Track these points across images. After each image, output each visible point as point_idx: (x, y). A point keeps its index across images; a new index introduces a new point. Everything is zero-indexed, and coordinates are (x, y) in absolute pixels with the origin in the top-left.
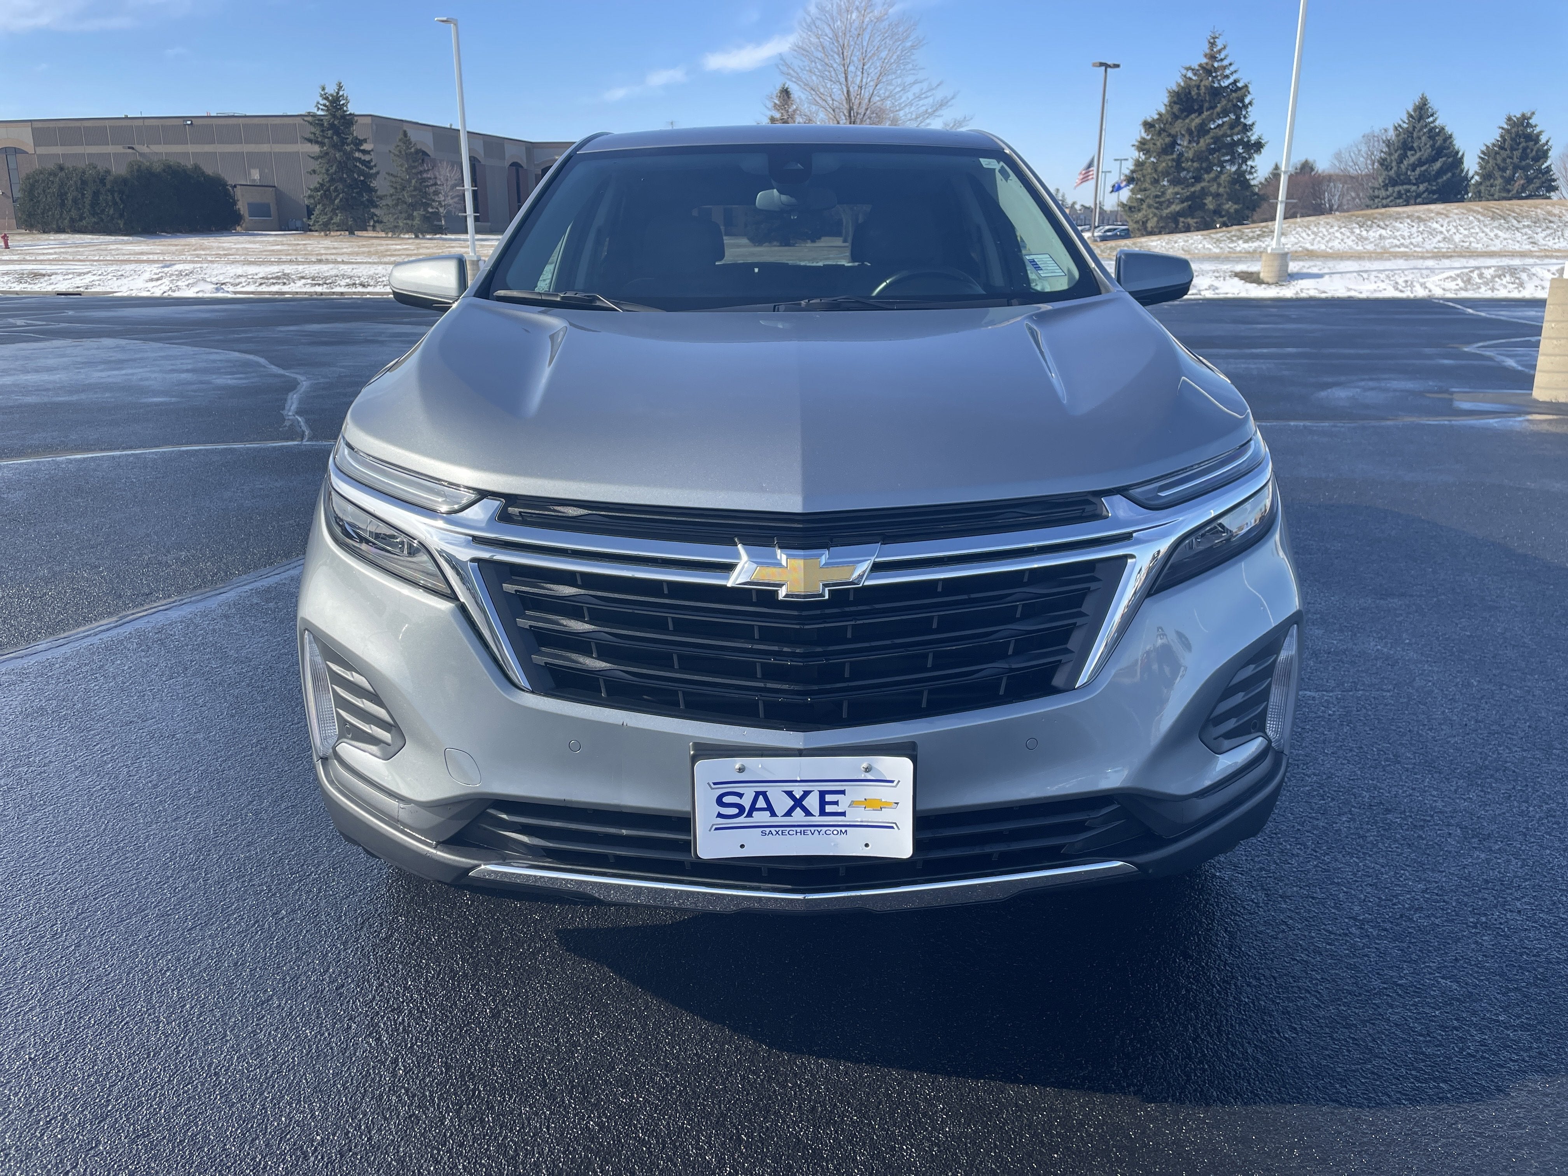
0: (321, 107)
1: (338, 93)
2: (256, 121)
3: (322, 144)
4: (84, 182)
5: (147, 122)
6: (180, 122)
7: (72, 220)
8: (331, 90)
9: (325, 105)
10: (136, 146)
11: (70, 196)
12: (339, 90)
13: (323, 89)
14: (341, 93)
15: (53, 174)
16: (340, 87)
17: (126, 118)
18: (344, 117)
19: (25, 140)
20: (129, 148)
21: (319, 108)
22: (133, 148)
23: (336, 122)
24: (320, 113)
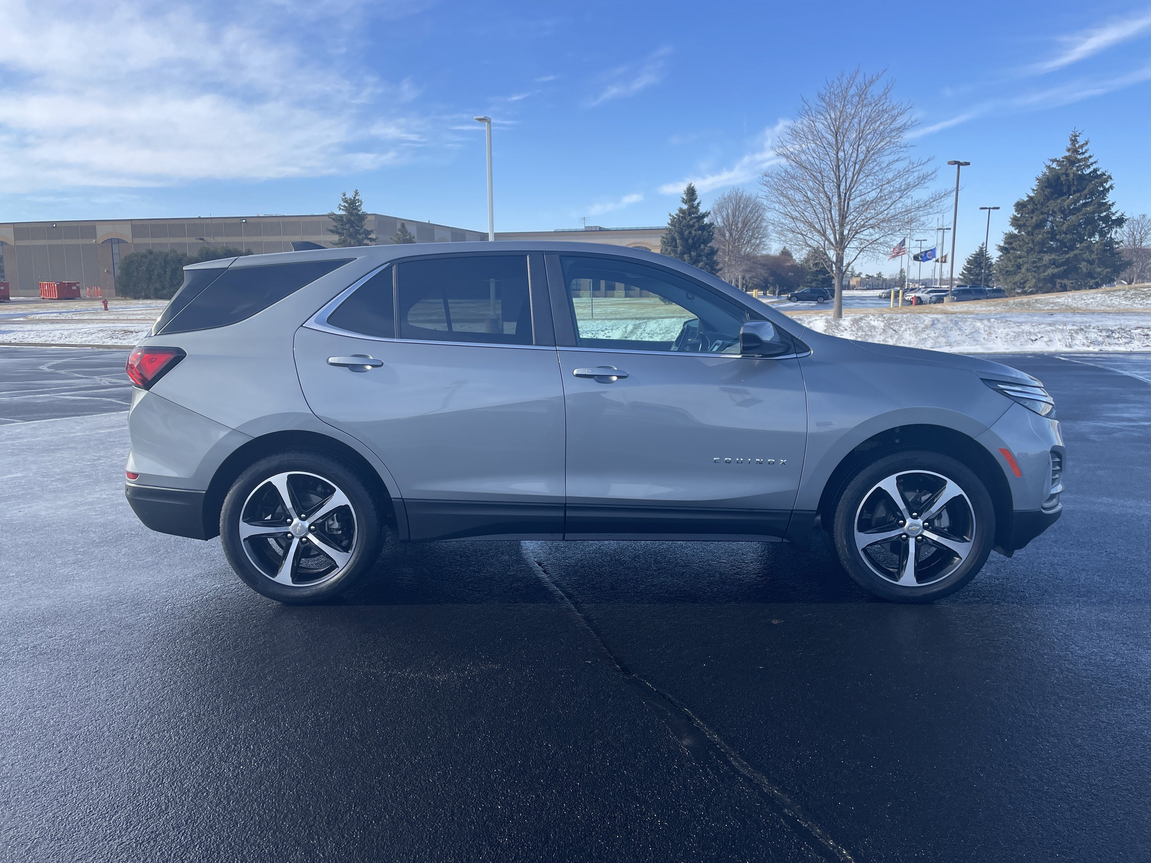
0: (342, 208)
1: (355, 198)
2: (292, 219)
3: (341, 234)
4: (166, 263)
5: (214, 221)
6: (238, 221)
7: (156, 290)
8: (350, 195)
9: (344, 206)
10: (205, 238)
11: (156, 272)
12: (355, 195)
13: (344, 195)
14: (357, 198)
15: (144, 256)
16: (357, 193)
17: (199, 218)
18: (358, 215)
19: (126, 233)
20: (200, 239)
21: (340, 209)
22: (202, 239)
23: (352, 218)
24: (342, 213)
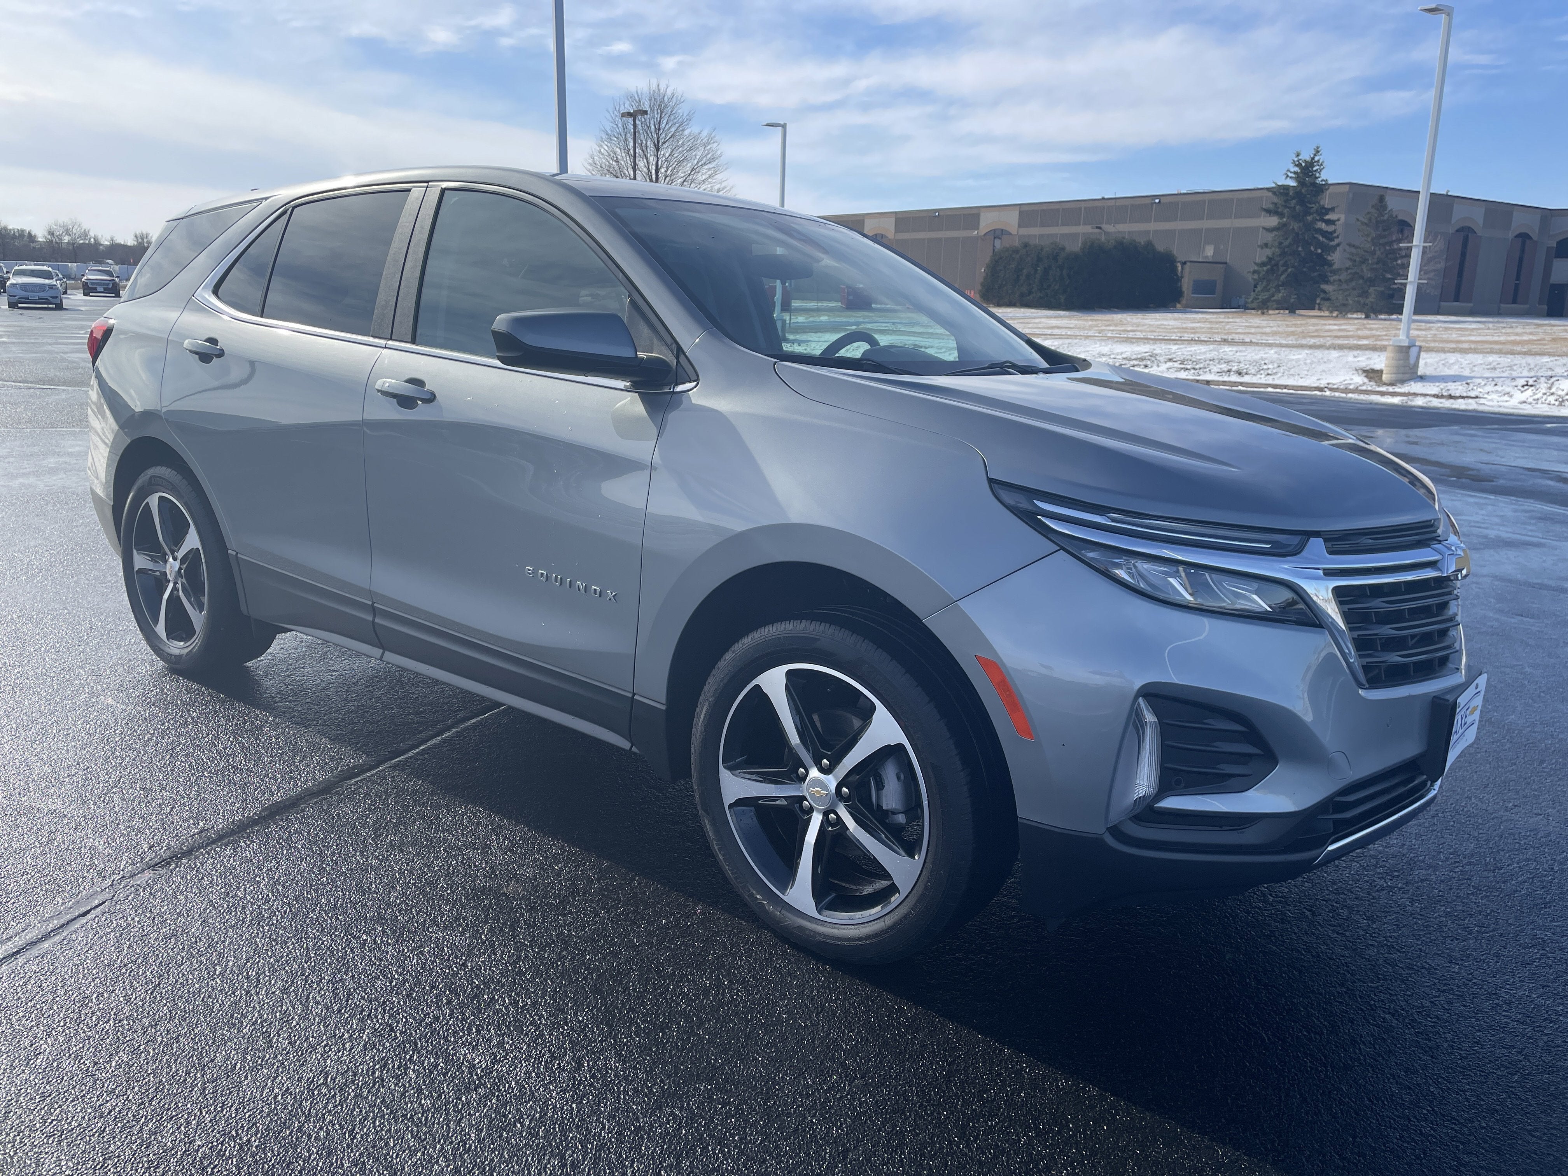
0: (1290, 175)
1: (1313, 158)
2: (1223, 196)
3: (1281, 215)
4: (1039, 259)
5: (1119, 203)
6: (1148, 201)
7: (1022, 295)
8: (1306, 156)
9: (1295, 173)
10: (1104, 226)
11: (1025, 272)
12: (1315, 155)
13: (1298, 155)
14: (1316, 159)
15: (1016, 251)
16: (1317, 152)
17: (1103, 199)
18: (1314, 184)
19: (1011, 222)
20: (1097, 228)
21: (1288, 176)
22: (1100, 228)
23: (1303, 191)
24: (1293, 183)
